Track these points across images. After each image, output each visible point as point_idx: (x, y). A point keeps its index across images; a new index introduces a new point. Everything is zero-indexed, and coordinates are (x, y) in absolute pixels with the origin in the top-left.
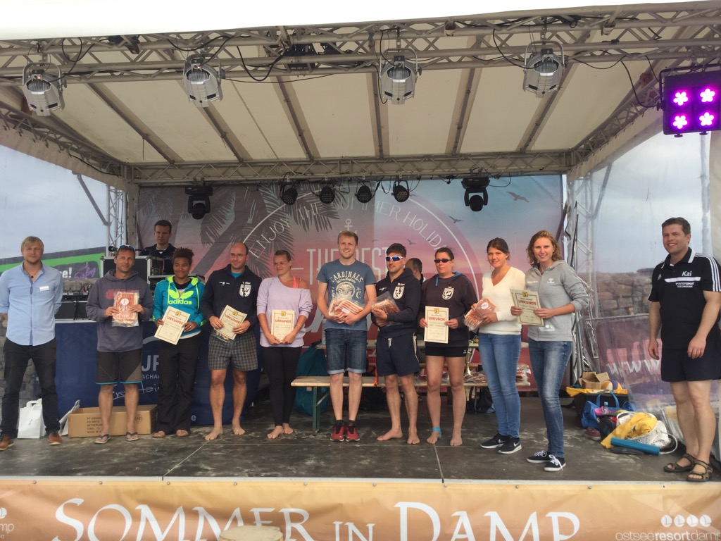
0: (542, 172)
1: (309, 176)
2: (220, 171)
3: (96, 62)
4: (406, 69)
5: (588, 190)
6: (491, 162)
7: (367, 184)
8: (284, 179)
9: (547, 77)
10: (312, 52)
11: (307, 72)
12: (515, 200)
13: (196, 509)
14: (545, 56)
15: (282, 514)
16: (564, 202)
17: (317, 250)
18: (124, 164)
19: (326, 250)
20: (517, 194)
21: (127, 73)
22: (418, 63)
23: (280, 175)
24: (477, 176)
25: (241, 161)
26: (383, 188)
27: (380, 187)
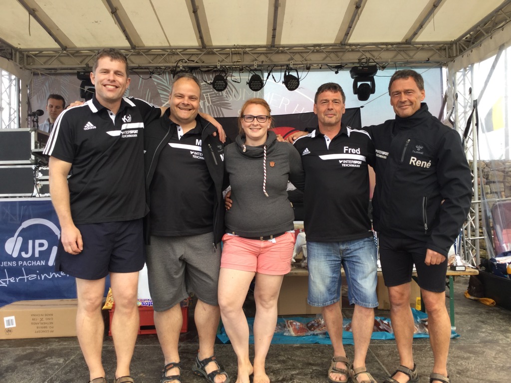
1: (201, 64)
7: (259, 73)
16: (444, 91)
23: (173, 63)
24: (366, 65)
25: (133, 47)
26: (273, 78)
27: (271, 76)
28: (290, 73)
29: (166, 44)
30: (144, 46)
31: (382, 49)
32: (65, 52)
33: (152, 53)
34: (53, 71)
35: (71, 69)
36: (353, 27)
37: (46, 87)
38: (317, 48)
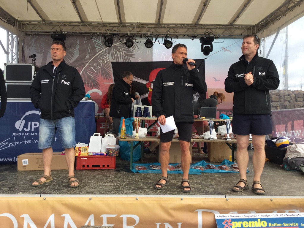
2: (71, 28)
7: (150, 38)
8: (106, 33)
18: (17, 20)
23: (103, 31)
24: (208, 36)
25: (82, 21)
26: (158, 41)
27: (157, 40)
28: (167, 39)
29: (100, 21)
30: (88, 21)
31: (217, 27)
32: (44, 23)
33: (92, 25)
34: (37, 33)
35: (47, 32)
36: (202, 15)
37: (33, 42)
38: (182, 26)
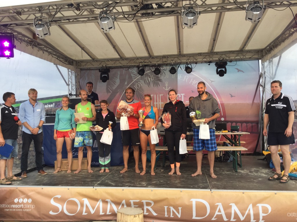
0: (250, 59)
1: (149, 63)
2: (113, 62)
3: (62, 16)
4: (194, 13)
5: (271, 66)
6: (227, 55)
7: (174, 66)
8: (139, 65)
9: (256, 14)
10: (152, 8)
11: (150, 17)
12: (238, 72)
13: (107, 200)
14: (256, 5)
15: (143, 202)
16: (260, 72)
17: (154, 95)
18: (74, 60)
19: (158, 95)
20: (239, 69)
21: (75, 20)
22: (198, 10)
24: (222, 61)
25: (121, 57)
28: (188, 66)
29: (135, 56)
30: (126, 57)
